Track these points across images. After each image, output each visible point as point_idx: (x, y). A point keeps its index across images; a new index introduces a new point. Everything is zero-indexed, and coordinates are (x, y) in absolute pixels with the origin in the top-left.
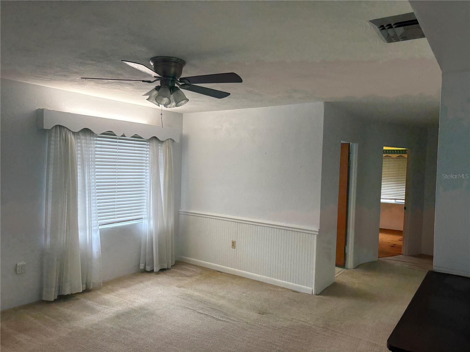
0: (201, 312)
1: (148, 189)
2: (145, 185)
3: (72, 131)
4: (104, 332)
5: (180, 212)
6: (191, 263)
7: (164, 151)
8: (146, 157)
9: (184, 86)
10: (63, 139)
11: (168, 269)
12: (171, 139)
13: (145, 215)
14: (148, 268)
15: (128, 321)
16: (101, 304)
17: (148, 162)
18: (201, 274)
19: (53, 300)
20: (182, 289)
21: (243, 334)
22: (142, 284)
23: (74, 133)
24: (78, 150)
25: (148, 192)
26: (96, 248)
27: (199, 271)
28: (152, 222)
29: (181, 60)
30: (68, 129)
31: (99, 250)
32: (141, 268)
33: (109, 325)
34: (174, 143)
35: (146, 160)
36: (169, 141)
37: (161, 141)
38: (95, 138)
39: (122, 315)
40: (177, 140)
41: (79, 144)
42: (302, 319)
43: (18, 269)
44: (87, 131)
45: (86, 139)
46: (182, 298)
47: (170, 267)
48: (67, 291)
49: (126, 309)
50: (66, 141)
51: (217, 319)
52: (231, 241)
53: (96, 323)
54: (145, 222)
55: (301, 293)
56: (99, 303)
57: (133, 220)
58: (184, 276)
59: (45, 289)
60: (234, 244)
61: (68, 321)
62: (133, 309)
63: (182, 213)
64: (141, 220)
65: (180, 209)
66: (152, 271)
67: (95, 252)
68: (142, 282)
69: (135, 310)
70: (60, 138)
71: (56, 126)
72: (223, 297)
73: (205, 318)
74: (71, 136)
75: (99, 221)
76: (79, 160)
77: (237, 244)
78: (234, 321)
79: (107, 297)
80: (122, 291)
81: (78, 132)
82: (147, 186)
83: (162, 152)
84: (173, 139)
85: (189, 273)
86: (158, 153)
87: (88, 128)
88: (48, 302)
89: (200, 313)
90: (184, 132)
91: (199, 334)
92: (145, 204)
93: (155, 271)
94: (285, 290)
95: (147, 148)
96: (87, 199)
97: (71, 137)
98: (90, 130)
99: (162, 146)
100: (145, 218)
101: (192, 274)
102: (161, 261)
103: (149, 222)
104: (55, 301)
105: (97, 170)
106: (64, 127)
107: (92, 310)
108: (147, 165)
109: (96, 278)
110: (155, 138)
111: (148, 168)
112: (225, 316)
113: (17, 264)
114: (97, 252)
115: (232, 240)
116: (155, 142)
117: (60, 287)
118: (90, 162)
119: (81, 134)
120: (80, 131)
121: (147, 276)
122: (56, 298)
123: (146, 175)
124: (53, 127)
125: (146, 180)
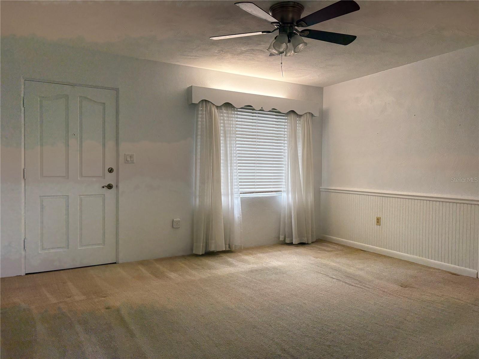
0: (334, 277)
1: (287, 163)
2: (283, 159)
3: (216, 106)
4: (237, 280)
5: (321, 190)
6: (334, 242)
7: (302, 125)
8: (285, 132)
9: (303, 32)
10: (208, 113)
11: (308, 244)
12: (309, 113)
13: (284, 188)
14: (288, 241)
15: (260, 275)
16: (239, 261)
17: (286, 136)
18: (342, 250)
19: (201, 254)
20: (318, 259)
21: (377, 299)
22: (279, 252)
23: (217, 107)
24: (221, 123)
25: (287, 166)
26: (237, 213)
27: (340, 248)
28: (290, 195)
29: (298, 4)
30: (212, 103)
31: (240, 215)
32: (280, 240)
33: (243, 276)
34: (313, 118)
35: (285, 135)
36: (308, 115)
37: (299, 115)
38: (236, 112)
39: (256, 270)
40: (316, 114)
41: (222, 118)
42: (456, 297)
43: (174, 223)
44: (228, 105)
45: (228, 113)
46: (317, 266)
47: (310, 242)
48: (212, 248)
49: (260, 267)
50: (211, 113)
51: (350, 285)
52: (376, 218)
53: (232, 273)
54: (284, 195)
55: (461, 275)
56: (238, 261)
57: (272, 192)
58: (324, 251)
59: (195, 244)
60: (378, 221)
61: (210, 269)
62: (266, 268)
63: (323, 190)
64: (281, 192)
65: (321, 186)
66: (291, 244)
67: (237, 217)
68: (280, 251)
69: (268, 269)
70: (206, 112)
71: (202, 100)
72: (361, 269)
73: (337, 283)
74: (214, 109)
75: (240, 190)
76: (222, 132)
77: (382, 221)
78: (368, 288)
79: (246, 257)
80: (261, 255)
81: (221, 106)
82: (285, 160)
83: (300, 126)
84: (312, 113)
85: (329, 249)
86: (296, 128)
87: (230, 102)
88: (197, 256)
89: (332, 278)
90: (325, 106)
91: (327, 293)
92: (284, 177)
93: (294, 243)
94: (440, 271)
95: (285, 122)
96: (229, 168)
97: (215, 111)
98: (231, 104)
99: (300, 120)
100: (284, 191)
101: (332, 250)
102: (300, 235)
103: (288, 194)
104: (202, 255)
105: (237, 142)
106: (209, 102)
107: (231, 265)
108: (285, 139)
109: (237, 241)
110: (293, 112)
111: (286, 142)
112: (359, 283)
113: (173, 220)
114: (238, 217)
115: (376, 216)
116: (293, 116)
117: (207, 244)
118: (231, 134)
119: (223, 108)
120: (223, 105)
121: (286, 247)
122: (204, 253)
123: (284, 149)
124: (200, 102)
125: (284, 154)
